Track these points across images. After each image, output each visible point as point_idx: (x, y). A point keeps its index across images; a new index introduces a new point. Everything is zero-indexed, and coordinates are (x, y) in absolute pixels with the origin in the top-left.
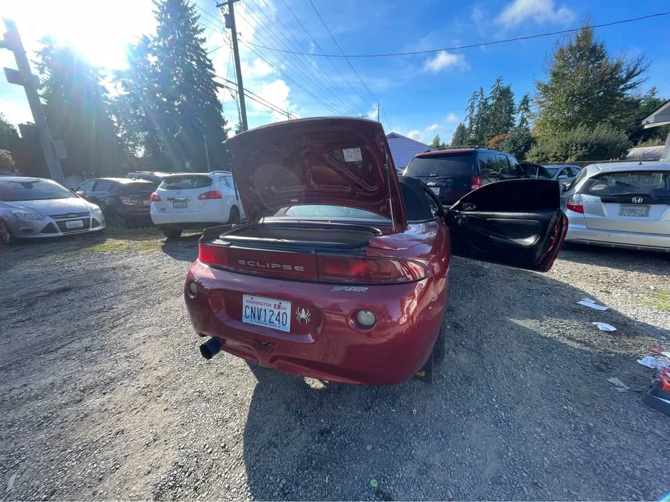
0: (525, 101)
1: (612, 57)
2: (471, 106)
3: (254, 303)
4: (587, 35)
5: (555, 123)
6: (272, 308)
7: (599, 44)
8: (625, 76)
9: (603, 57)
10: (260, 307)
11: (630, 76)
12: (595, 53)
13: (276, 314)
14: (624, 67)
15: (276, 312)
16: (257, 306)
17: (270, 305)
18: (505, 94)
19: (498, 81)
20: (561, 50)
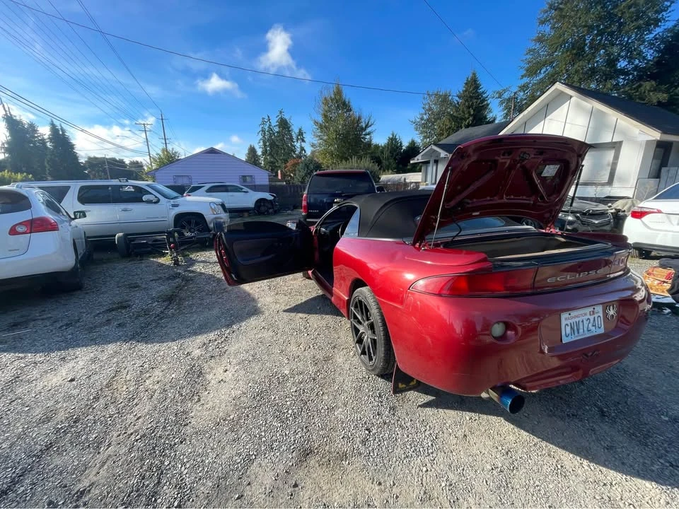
0: (301, 133)
1: (356, 112)
2: (262, 131)
3: (572, 318)
4: (339, 92)
5: (332, 154)
6: (588, 316)
7: (347, 100)
8: (364, 126)
9: (351, 110)
10: (577, 320)
11: (367, 126)
12: (345, 106)
13: (592, 320)
14: (363, 120)
15: (592, 318)
16: (574, 320)
17: (585, 314)
18: (284, 124)
19: (281, 112)
20: (325, 98)
